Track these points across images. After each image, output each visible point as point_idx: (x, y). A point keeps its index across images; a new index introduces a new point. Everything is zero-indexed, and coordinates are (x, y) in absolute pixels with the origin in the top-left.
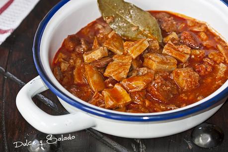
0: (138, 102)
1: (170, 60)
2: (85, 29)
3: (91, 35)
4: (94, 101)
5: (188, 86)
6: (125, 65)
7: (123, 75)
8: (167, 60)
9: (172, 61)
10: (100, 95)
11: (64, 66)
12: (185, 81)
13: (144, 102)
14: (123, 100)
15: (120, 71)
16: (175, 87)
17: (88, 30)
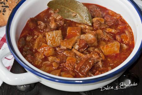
2: (42, 13)
3: (46, 18)
17: (44, 14)
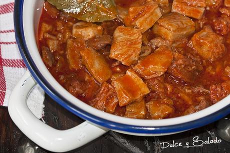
0: (158, 89)
1: (187, 24)
4: (104, 97)
5: (214, 57)
6: (135, 44)
7: (134, 57)
8: (183, 25)
9: (189, 24)
10: (110, 86)
11: (53, 45)
12: (211, 53)
13: (166, 88)
14: (139, 93)
15: (130, 53)
16: (199, 60)
